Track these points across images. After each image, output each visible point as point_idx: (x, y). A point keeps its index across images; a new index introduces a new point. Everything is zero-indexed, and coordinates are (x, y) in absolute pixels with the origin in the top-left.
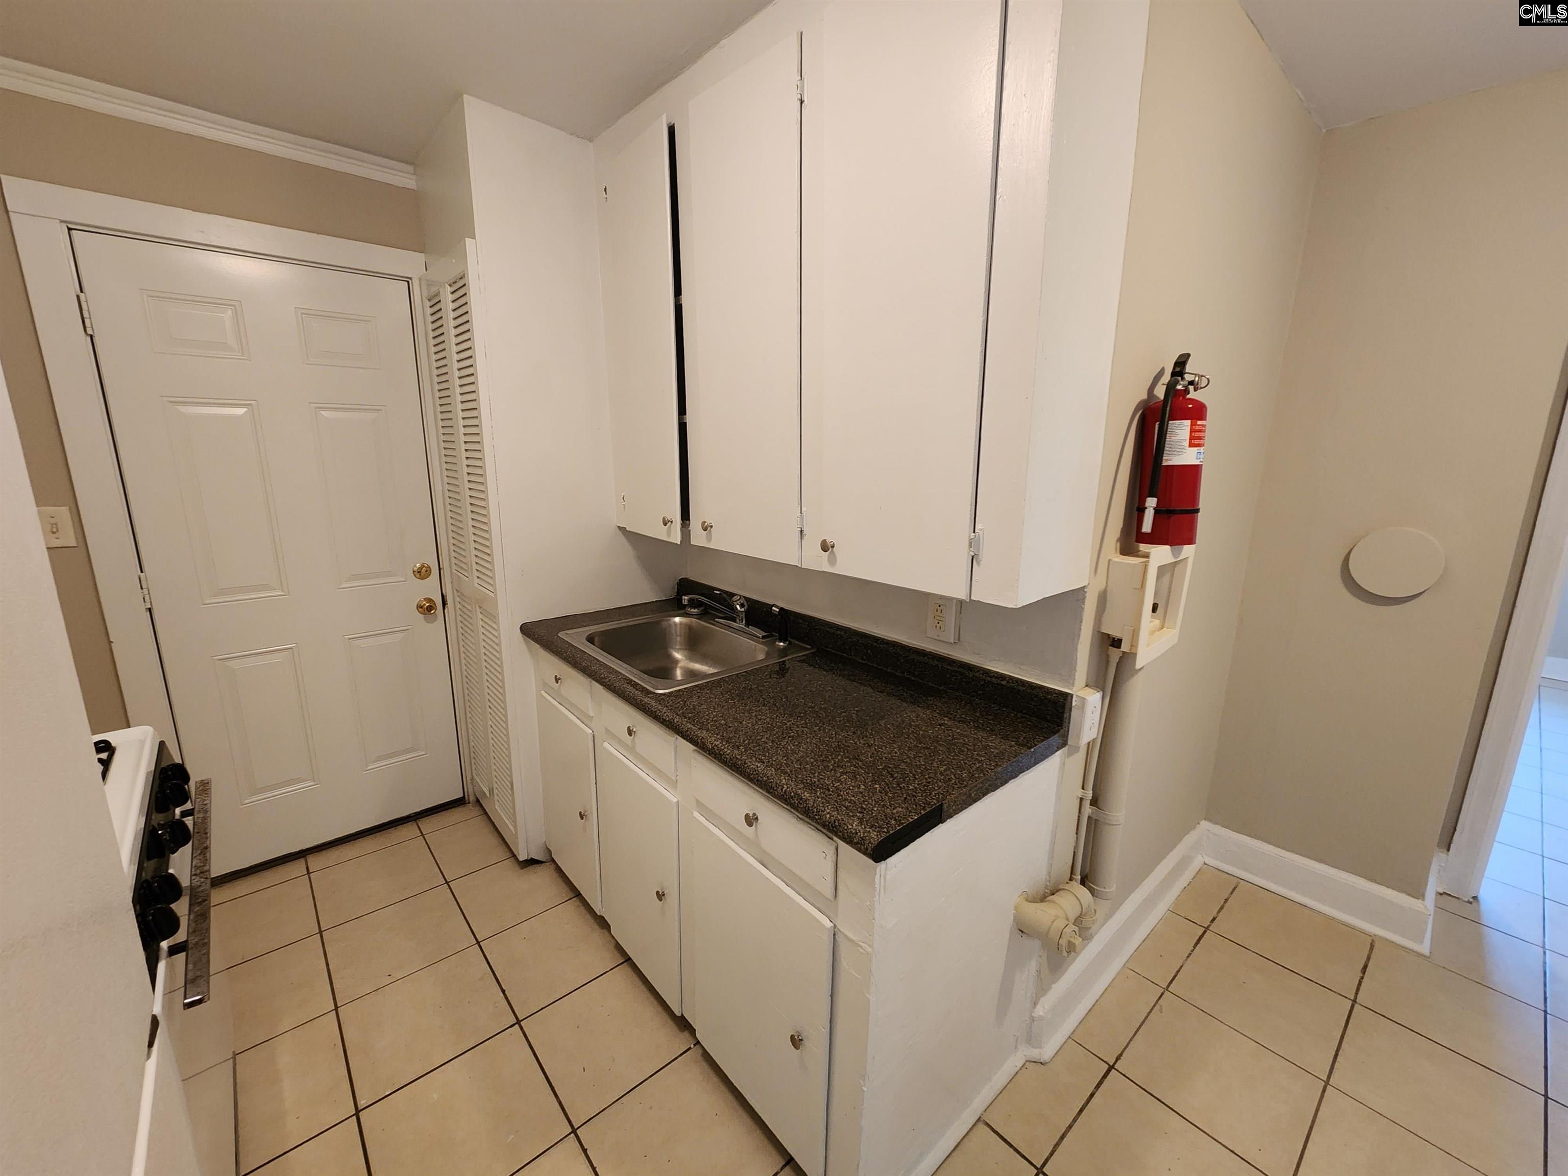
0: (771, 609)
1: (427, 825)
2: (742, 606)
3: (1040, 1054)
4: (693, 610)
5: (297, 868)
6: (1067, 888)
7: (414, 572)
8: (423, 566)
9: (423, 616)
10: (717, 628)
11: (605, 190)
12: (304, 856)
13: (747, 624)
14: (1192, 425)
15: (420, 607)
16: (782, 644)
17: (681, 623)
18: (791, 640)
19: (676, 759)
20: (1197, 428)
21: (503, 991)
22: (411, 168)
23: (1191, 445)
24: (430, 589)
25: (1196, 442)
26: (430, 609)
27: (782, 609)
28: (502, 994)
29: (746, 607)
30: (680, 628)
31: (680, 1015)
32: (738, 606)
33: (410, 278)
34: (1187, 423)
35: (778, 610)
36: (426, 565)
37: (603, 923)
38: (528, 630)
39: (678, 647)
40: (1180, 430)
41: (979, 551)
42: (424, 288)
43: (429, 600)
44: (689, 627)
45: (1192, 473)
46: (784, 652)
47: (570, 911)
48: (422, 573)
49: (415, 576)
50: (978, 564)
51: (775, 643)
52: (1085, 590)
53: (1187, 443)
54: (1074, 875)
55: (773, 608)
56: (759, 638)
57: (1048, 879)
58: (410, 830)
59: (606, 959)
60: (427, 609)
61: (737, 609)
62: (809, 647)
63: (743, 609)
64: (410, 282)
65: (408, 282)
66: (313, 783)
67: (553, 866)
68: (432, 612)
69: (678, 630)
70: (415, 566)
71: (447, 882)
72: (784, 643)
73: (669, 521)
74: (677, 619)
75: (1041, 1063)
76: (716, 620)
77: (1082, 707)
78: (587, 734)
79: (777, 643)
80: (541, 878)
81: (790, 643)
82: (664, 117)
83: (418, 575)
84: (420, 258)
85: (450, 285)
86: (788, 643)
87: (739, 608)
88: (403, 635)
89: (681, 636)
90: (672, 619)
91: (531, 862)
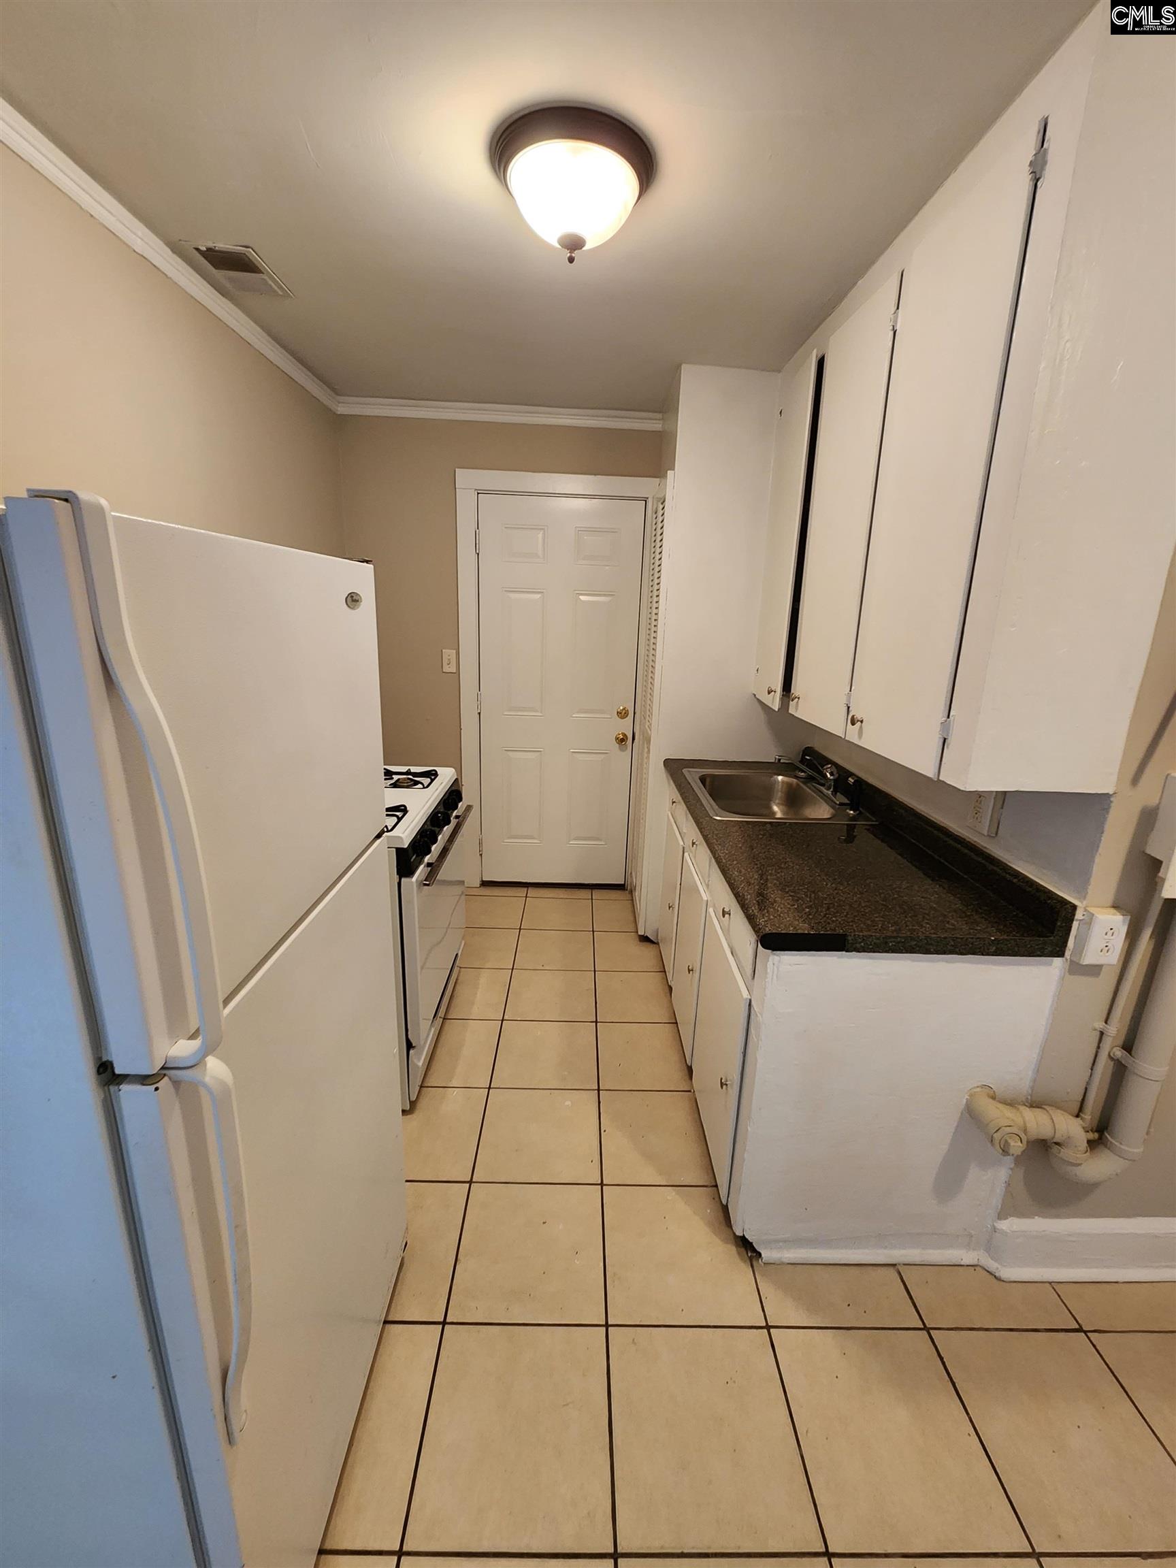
0: (848, 778)
1: (597, 894)
2: (832, 774)
3: (997, 1269)
4: (801, 773)
5: (522, 892)
6: (1048, 1109)
7: (618, 712)
8: (624, 709)
9: (619, 746)
10: (808, 790)
11: (781, 412)
12: (528, 887)
13: (835, 793)
15: (618, 738)
16: (852, 812)
17: (783, 782)
18: (862, 810)
19: (709, 866)
22: (659, 416)
24: (625, 726)
26: (622, 740)
27: (858, 779)
28: (594, 1002)
29: (837, 776)
30: (782, 787)
32: (828, 774)
33: (648, 498)
35: (853, 779)
36: (626, 709)
38: (667, 765)
39: (777, 801)
41: (948, 735)
42: (655, 505)
43: (624, 735)
44: (790, 785)
46: (853, 818)
47: (653, 980)
48: (622, 714)
49: (617, 715)
50: (947, 747)
51: (846, 810)
54: (1083, 1113)
55: (851, 777)
56: (836, 804)
57: (1030, 1092)
58: (585, 894)
59: (661, 1015)
60: (622, 741)
61: (827, 776)
62: (874, 819)
63: (832, 778)
64: (647, 500)
66: (539, 842)
67: (657, 948)
68: (624, 743)
69: (780, 787)
70: (619, 708)
71: (593, 931)
72: (854, 811)
73: (773, 691)
74: (780, 778)
75: (995, 1276)
76: (813, 784)
78: (679, 844)
79: (848, 811)
80: (647, 951)
81: (861, 813)
82: (815, 351)
83: (620, 716)
84: (657, 481)
85: (662, 504)
86: (858, 812)
87: (829, 776)
88: (603, 756)
89: (781, 792)
90: (776, 777)
91: (645, 939)
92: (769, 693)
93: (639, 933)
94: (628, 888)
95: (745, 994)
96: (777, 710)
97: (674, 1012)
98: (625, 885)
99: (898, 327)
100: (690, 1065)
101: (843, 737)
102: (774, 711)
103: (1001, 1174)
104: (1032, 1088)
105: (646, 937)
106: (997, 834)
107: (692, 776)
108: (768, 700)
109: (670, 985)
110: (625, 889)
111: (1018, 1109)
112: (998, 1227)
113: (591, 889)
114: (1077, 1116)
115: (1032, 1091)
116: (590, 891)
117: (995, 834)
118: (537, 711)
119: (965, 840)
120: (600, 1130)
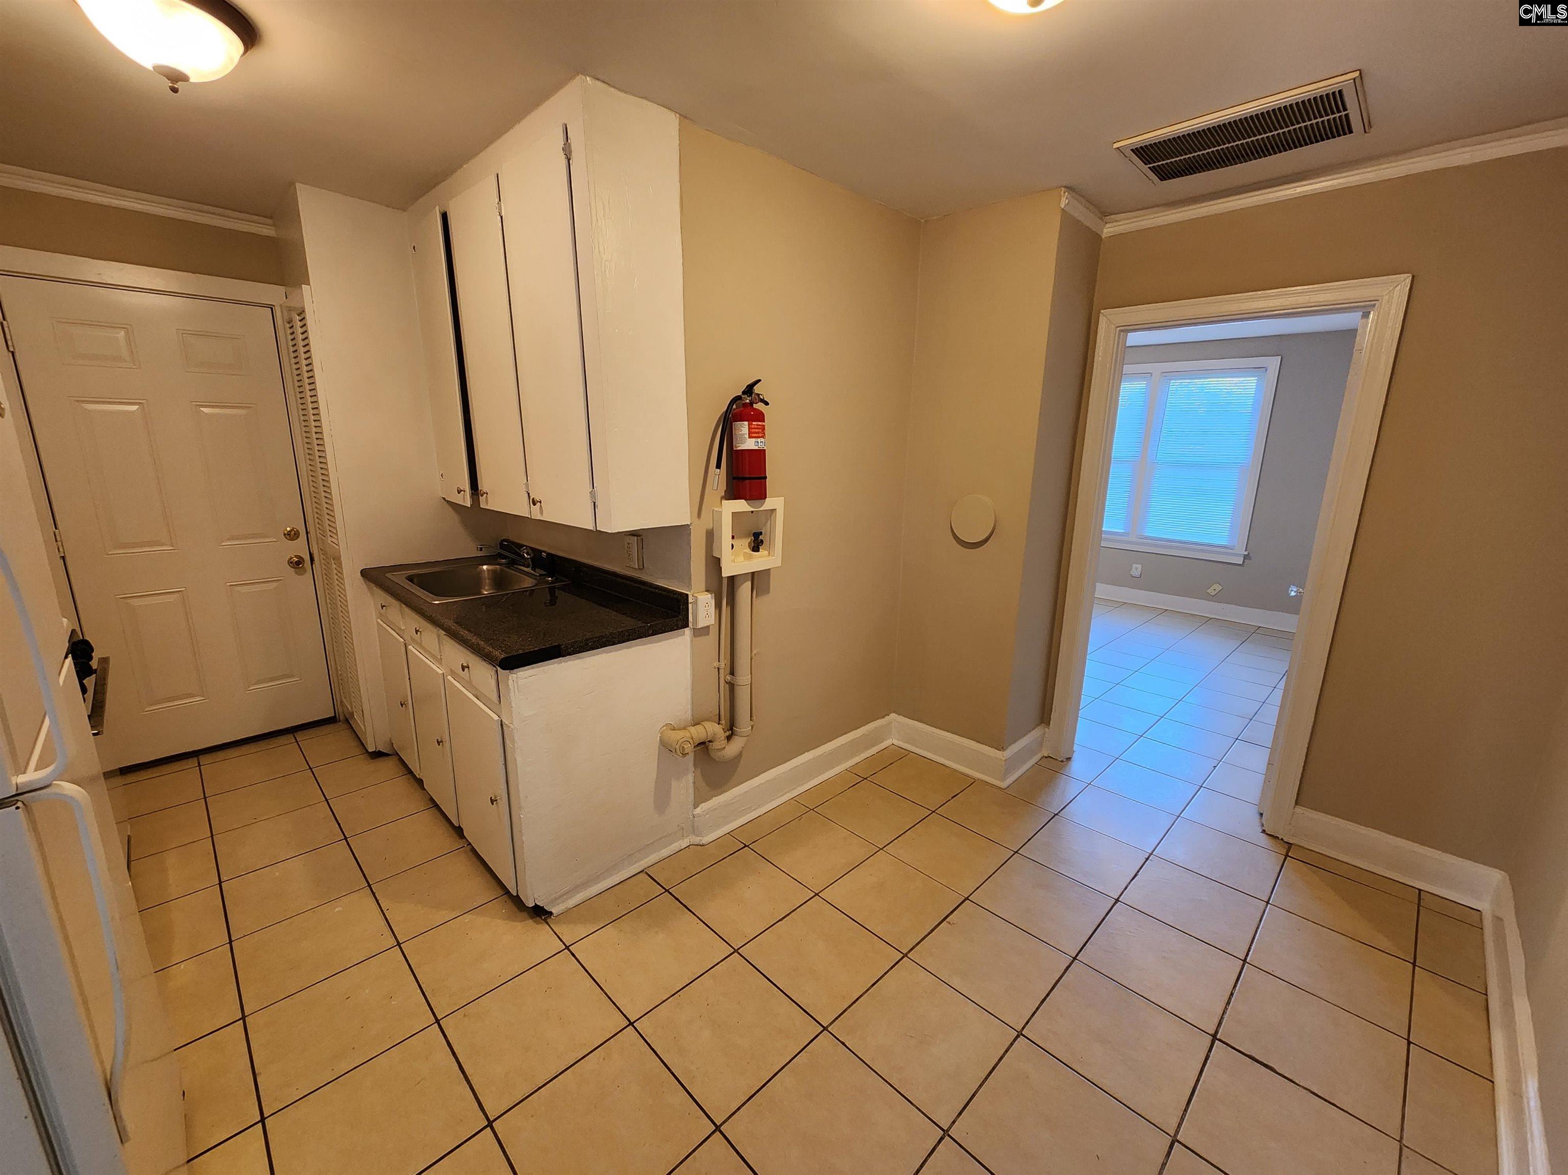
0: (541, 554)
2: (528, 554)
3: (702, 840)
4: (501, 560)
5: (192, 762)
7: (285, 535)
8: (292, 530)
9: (293, 569)
11: (414, 248)
12: (199, 755)
13: (534, 569)
14: (749, 425)
15: (290, 562)
16: (550, 579)
17: (488, 570)
18: (558, 577)
19: (439, 643)
20: (753, 426)
21: (339, 824)
22: (271, 222)
23: (750, 437)
24: (299, 548)
25: (753, 435)
26: (298, 563)
27: (548, 554)
29: (532, 555)
31: (458, 826)
33: (274, 306)
34: (746, 423)
35: (545, 554)
36: (295, 530)
37: (420, 782)
38: (366, 574)
40: (743, 428)
41: (597, 500)
42: (285, 314)
43: (299, 557)
44: (495, 572)
45: (759, 455)
46: (552, 583)
47: (402, 782)
48: (292, 535)
49: (287, 538)
50: (599, 508)
51: (545, 578)
52: (691, 527)
53: (747, 436)
55: (543, 553)
56: (537, 576)
57: (689, 718)
58: (286, 738)
59: (419, 806)
60: (297, 564)
61: (525, 556)
62: (567, 580)
63: (529, 557)
64: (274, 308)
65: (272, 309)
66: (203, 698)
67: (395, 758)
68: (300, 566)
69: (486, 575)
70: (286, 530)
71: (310, 769)
72: (552, 578)
73: (462, 490)
74: (485, 567)
75: (701, 846)
76: (515, 566)
78: (401, 642)
79: (547, 579)
80: (387, 766)
81: (556, 578)
82: (437, 208)
83: (288, 537)
84: (282, 289)
85: (298, 315)
86: (554, 578)
87: (526, 556)
88: (275, 584)
89: (489, 579)
90: (481, 566)
91: (377, 755)
92: (459, 493)
93: (370, 750)
94: (342, 718)
95: (496, 717)
96: (469, 506)
97: (432, 800)
98: (337, 716)
99: (503, 214)
100: (456, 824)
101: (530, 517)
102: (468, 507)
103: (690, 778)
105: (380, 752)
106: (643, 567)
107: (399, 578)
108: (458, 499)
109: (418, 777)
110: (340, 721)
111: (688, 729)
112: (696, 813)
113: (293, 733)
114: (719, 724)
115: (693, 715)
116: (292, 736)
117: (642, 568)
118: (162, 545)
119: (627, 576)
120: (382, 911)
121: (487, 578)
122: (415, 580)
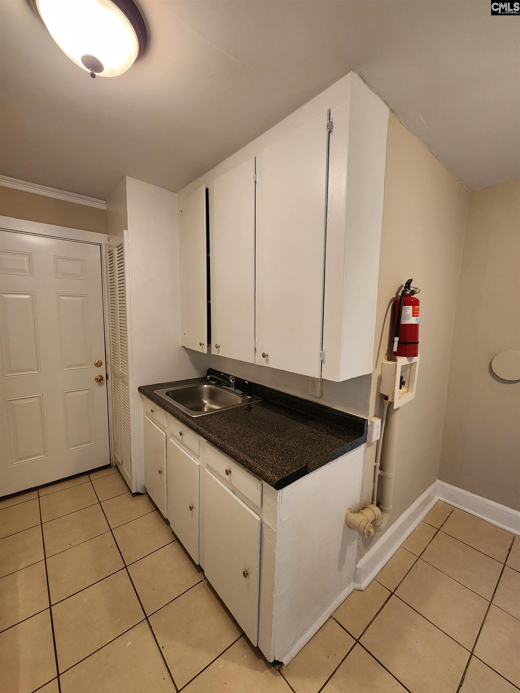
0: (245, 382)
1: (93, 476)
2: (233, 380)
3: (360, 586)
4: (213, 382)
5: (34, 495)
6: (369, 507)
7: (95, 364)
8: (99, 361)
9: (97, 383)
10: (222, 390)
11: (181, 211)
12: (38, 490)
13: (235, 389)
14: (413, 308)
15: (96, 379)
16: (249, 397)
17: (207, 388)
18: (254, 395)
19: (199, 445)
20: (415, 309)
21: (120, 553)
22: (104, 202)
23: (413, 316)
24: (101, 371)
25: (415, 315)
26: (101, 380)
27: (249, 382)
28: (120, 554)
29: (236, 381)
30: (207, 390)
31: (198, 564)
32: (231, 381)
33: (102, 244)
34: (411, 307)
35: (247, 382)
36: (100, 361)
37: (167, 522)
38: (141, 390)
39: (205, 398)
40: (408, 310)
41: (324, 358)
42: (107, 248)
43: (101, 376)
44: (211, 389)
45: (415, 328)
46: (250, 400)
47: (153, 517)
48: (99, 364)
49: (95, 366)
50: (324, 363)
51: (246, 396)
52: (372, 375)
53: (411, 315)
54: (374, 502)
55: (246, 382)
56: (241, 394)
57: (361, 502)
58: (85, 479)
59: (166, 538)
60: (100, 380)
62: (260, 398)
63: (233, 382)
64: (101, 245)
65: (101, 246)
66: (44, 456)
67: (146, 496)
68: (102, 381)
70: (96, 362)
71: (100, 502)
73: (202, 344)
74: (206, 386)
75: (360, 591)
76: (222, 386)
77: (372, 425)
78: (163, 435)
79: (247, 397)
80: (142, 502)
81: (253, 396)
83: (96, 366)
84: (107, 236)
85: (117, 247)
86: (252, 396)
87: (232, 382)
88: (88, 391)
89: (207, 393)
90: (203, 386)
91: (137, 494)
92: (200, 345)
93: (133, 492)
94: (114, 465)
95: (259, 519)
97: (174, 534)
98: (111, 464)
99: (257, 181)
100: (197, 564)
102: (205, 354)
103: (356, 543)
104: (361, 500)
105: (138, 492)
106: (322, 396)
107: (161, 393)
108: (199, 349)
109: (165, 518)
110: (112, 467)
111: (363, 513)
112: (358, 568)
113: (88, 474)
114: (372, 504)
115: (362, 502)
116: (88, 476)
119: (308, 400)
120: (159, 648)
121: (206, 392)
122: (170, 394)
